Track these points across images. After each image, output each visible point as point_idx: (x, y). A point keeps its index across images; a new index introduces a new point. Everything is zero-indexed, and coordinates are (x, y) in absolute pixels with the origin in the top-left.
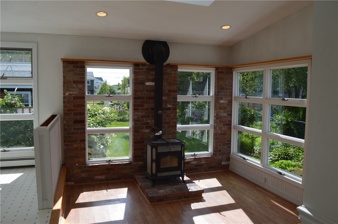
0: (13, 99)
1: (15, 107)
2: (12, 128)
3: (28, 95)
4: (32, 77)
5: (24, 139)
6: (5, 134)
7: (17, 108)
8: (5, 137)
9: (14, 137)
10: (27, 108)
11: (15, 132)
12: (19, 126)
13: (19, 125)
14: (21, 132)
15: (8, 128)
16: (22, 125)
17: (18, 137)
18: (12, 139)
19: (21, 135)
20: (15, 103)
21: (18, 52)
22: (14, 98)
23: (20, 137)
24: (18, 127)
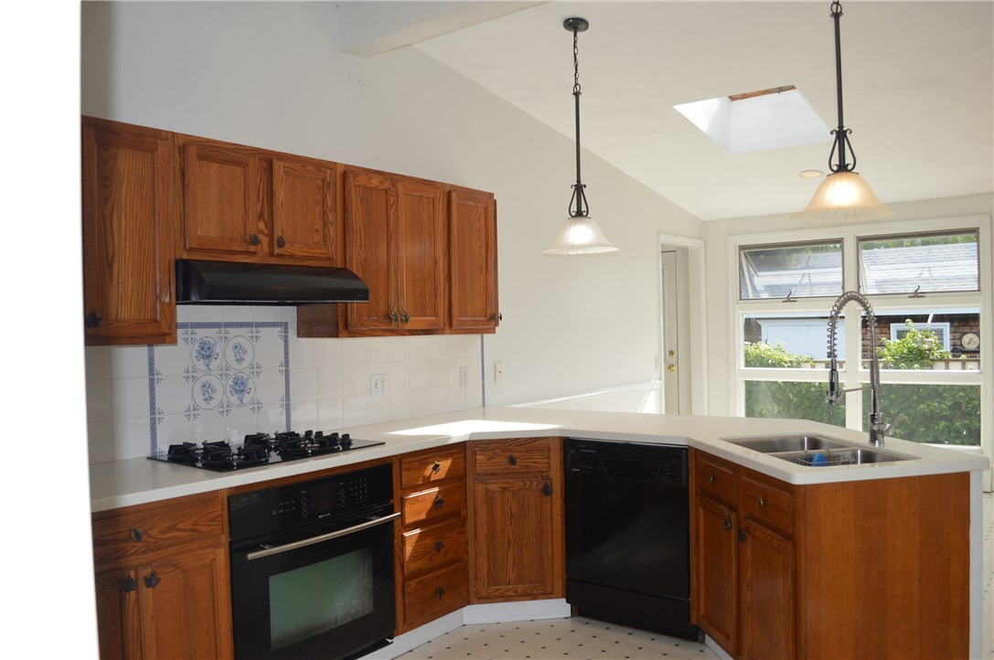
0: (925, 339)
1: (928, 357)
2: (922, 406)
3: (942, 330)
4: (979, 290)
5: (950, 432)
6: (907, 418)
7: (933, 360)
8: (906, 424)
9: (926, 427)
10: (958, 361)
11: (929, 415)
12: (940, 403)
13: (939, 400)
14: (943, 418)
15: (914, 405)
16: (944, 399)
17: (936, 428)
18: (922, 430)
19: (943, 423)
20: (930, 350)
21: (950, 237)
22: (927, 337)
23: (941, 427)
24: (936, 404)
